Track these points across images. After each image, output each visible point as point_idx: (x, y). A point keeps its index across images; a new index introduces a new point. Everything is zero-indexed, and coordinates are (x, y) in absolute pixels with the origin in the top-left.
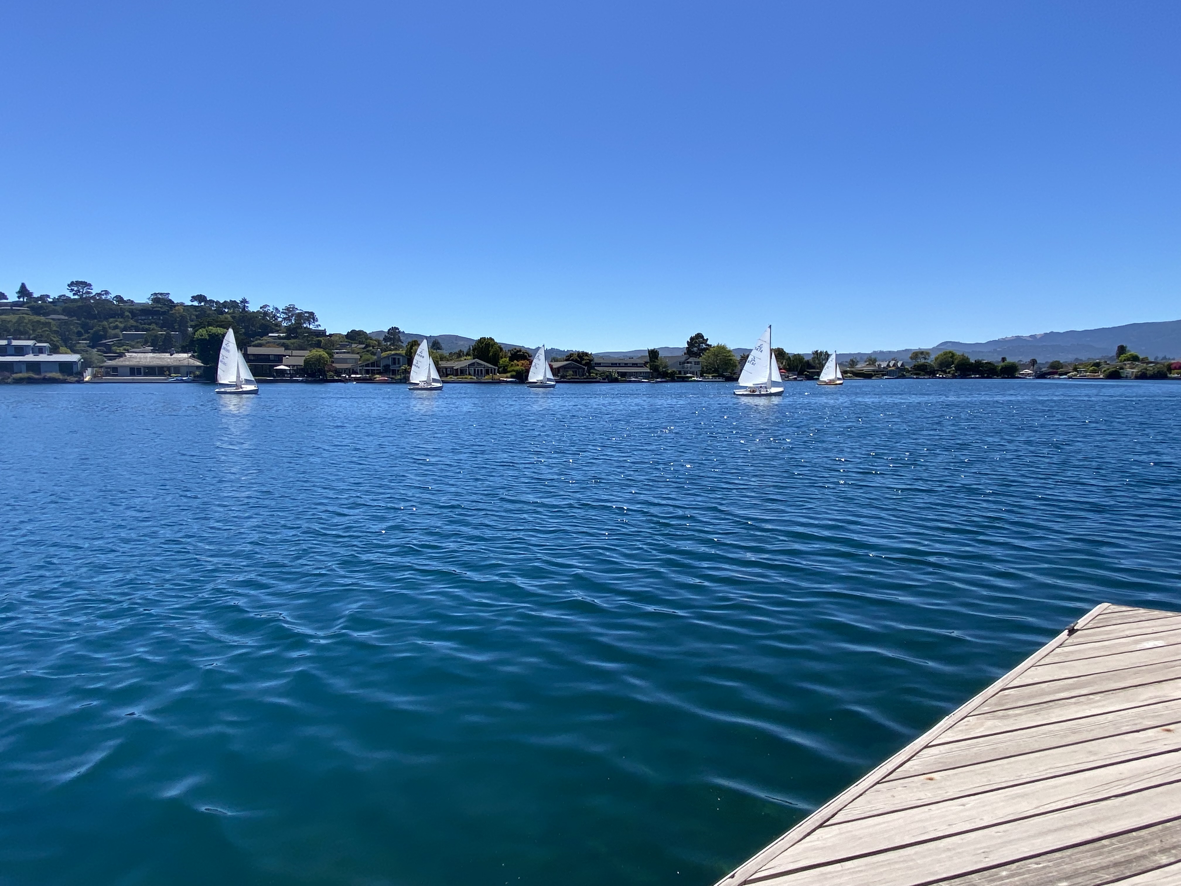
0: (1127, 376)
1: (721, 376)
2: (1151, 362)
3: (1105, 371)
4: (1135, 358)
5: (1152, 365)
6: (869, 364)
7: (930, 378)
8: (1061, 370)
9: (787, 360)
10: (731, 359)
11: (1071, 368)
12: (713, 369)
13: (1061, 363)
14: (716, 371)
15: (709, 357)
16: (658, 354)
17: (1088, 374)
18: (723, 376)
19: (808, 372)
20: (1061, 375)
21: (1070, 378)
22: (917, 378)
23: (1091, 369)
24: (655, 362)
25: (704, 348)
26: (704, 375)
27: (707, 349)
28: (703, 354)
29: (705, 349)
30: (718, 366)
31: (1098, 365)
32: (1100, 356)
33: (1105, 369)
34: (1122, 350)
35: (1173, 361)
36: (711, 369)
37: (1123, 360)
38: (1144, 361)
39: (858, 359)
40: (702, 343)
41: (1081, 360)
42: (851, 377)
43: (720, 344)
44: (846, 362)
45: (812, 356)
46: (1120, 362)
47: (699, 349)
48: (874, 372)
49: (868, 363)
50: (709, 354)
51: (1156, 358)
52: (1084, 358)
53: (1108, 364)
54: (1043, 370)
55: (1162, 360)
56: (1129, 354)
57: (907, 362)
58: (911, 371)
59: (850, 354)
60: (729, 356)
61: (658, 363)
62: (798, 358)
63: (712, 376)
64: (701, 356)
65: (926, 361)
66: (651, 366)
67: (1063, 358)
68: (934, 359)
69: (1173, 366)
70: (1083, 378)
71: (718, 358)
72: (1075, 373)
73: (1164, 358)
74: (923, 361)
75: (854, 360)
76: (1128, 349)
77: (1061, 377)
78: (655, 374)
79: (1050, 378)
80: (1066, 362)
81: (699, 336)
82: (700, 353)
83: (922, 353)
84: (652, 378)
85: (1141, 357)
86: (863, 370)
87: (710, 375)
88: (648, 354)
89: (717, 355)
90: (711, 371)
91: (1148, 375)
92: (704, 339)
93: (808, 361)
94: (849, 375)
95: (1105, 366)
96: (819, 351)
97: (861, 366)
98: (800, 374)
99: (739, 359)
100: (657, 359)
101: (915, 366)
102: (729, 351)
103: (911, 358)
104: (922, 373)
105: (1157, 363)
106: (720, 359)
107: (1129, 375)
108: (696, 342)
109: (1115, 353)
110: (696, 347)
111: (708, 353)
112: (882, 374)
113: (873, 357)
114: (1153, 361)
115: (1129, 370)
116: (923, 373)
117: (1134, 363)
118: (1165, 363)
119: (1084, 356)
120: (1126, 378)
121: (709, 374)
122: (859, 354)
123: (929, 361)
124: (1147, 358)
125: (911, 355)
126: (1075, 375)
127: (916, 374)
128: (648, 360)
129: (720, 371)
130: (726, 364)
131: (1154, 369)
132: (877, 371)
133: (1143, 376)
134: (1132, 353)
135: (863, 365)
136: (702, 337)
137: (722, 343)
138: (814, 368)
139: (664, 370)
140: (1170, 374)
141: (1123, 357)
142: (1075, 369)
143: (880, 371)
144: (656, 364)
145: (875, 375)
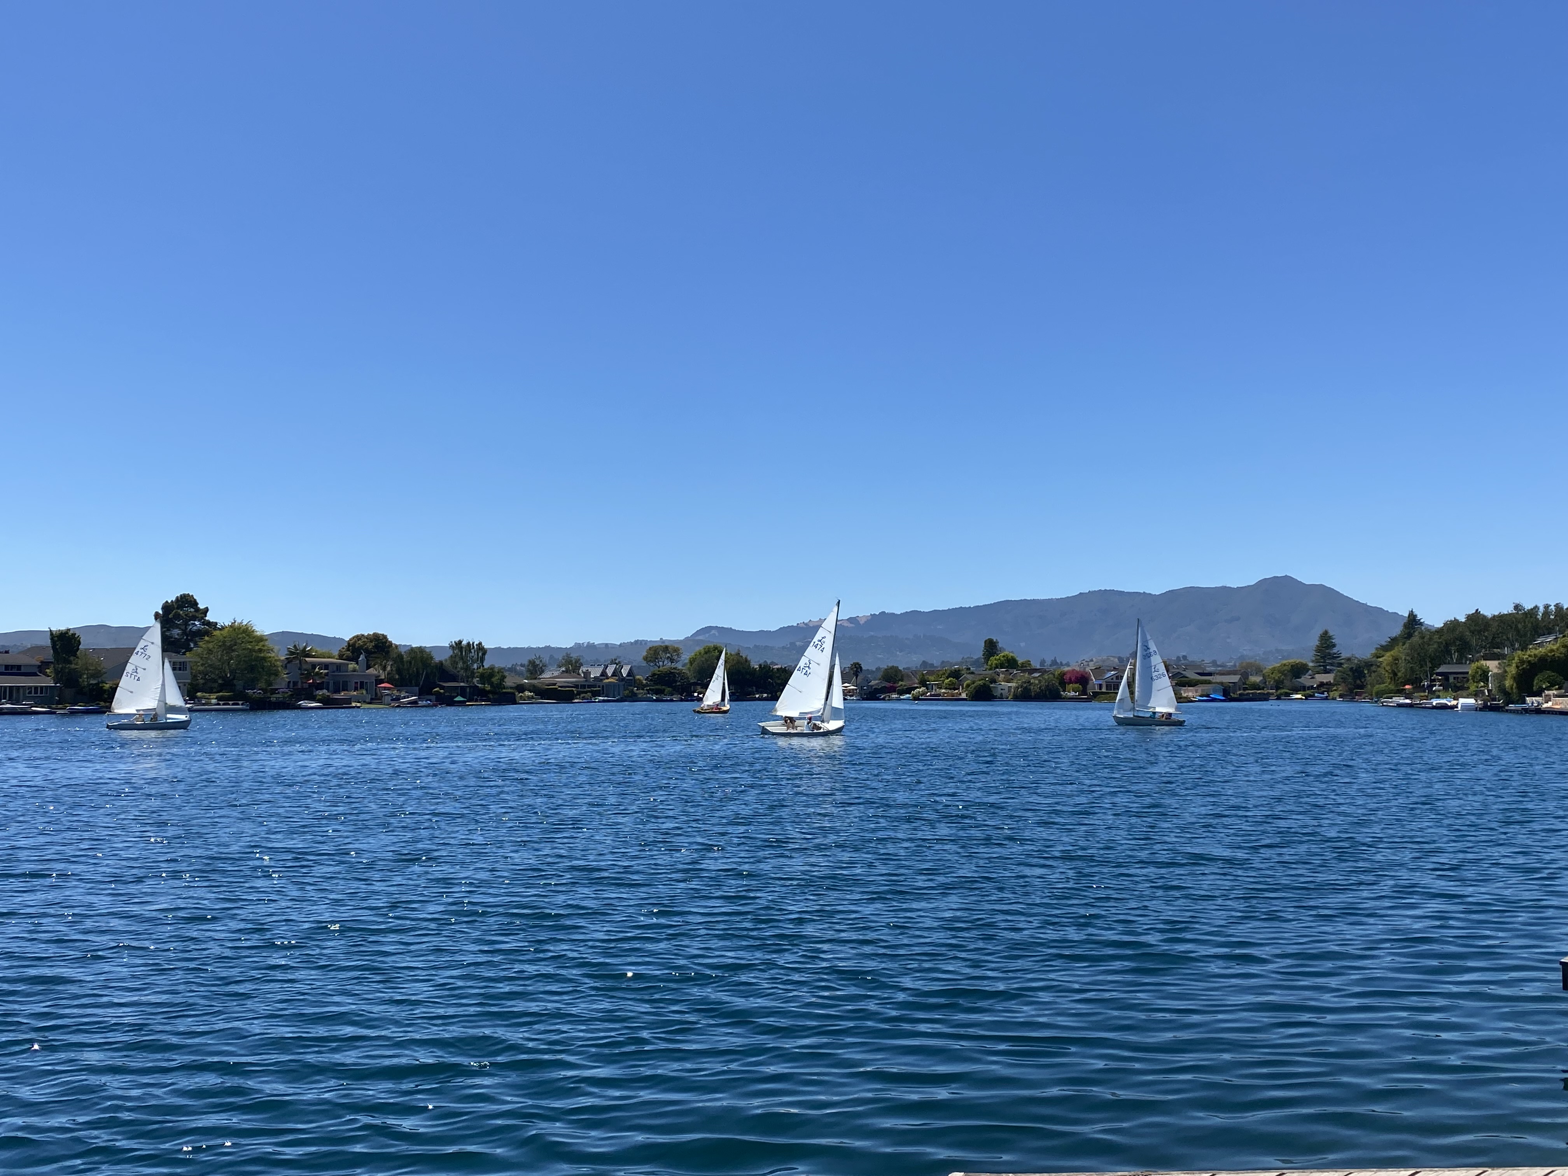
0: (1001, 694)
1: (238, 696)
2: (1036, 670)
3: (968, 686)
4: (1011, 663)
5: (1036, 675)
6: (567, 671)
7: (682, 700)
8: (901, 683)
9: (394, 660)
10: (264, 659)
11: (916, 681)
12: (220, 681)
13: (900, 670)
14: (227, 685)
15: (210, 651)
16: (79, 643)
17: (943, 691)
18: (245, 698)
19: (442, 687)
20: (901, 693)
21: (916, 698)
22: (657, 700)
23: (947, 681)
24: (70, 662)
25: (199, 631)
26: (199, 694)
27: (207, 633)
28: (196, 645)
29: (201, 634)
30: (231, 673)
31: (956, 674)
32: (958, 658)
33: (968, 682)
34: (991, 647)
35: (1066, 669)
36: (215, 681)
37: (994, 666)
38: (1026, 668)
39: (546, 659)
40: (194, 618)
41: (932, 665)
42: (532, 698)
43: (238, 621)
44: (522, 665)
45: (451, 653)
46: (990, 669)
47: (184, 632)
48: (576, 686)
49: (564, 669)
50: (211, 646)
51: (1043, 662)
52: (936, 662)
53: (973, 673)
54: (873, 683)
55: (1051, 665)
56: (1002, 654)
57: (639, 667)
58: (646, 685)
59: (530, 649)
60: (260, 650)
61: (77, 665)
62: (420, 656)
63: (219, 699)
64: (190, 650)
65: (674, 665)
66: (57, 672)
67: (906, 661)
68: (687, 661)
69: (1067, 677)
70: (936, 698)
71: (234, 654)
72: (923, 688)
73: (1054, 662)
74: (668, 664)
75: (537, 662)
76: (1000, 645)
77: (902, 697)
78: (69, 693)
79: (884, 699)
80: (908, 668)
81: (186, 601)
82: (188, 641)
83: (666, 649)
84: (59, 703)
85: (1020, 661)
86: (555, 684)
87: (214, 696)
88: (48, 642)
89: (230, 647)
90: (216, 685)
91: (1033, 694)
92: (197, 610)
93: (441, 663)
94: (527, 693)
95: (969, 676)
96: (464, 643)
97: (551, 676)
98: (425, 692)
99: (283, 658)
100: (75, 655)
101: (654, 675)
102: (261, 639)
103: (646, 659)
104: (668, 689)
105: (1045, 672)
106: (238, 656)
107: (1005, 693)
108: (178, 617)
109: (982, 653)
110: (177, 627)
111: (208, 642)
112: (591, 692)
113: (574, 656)
114: (1038, 667)
115: (1005, 685)
116: (670, 689)
117: (1011, 671)
118: (1055, 671)
119: (936, 658)
120: (1001, 698)
121: (211, 692)
122: (548, 648)
123: (679, 666)
124: (1028, 663)
125: (645, 654)
126: (924, 694)
127: (657, 692)
128: (49, 655)
129: (239, 684)
130: (252, 669)
131: (1040, 681)
132: (583, 686)
133: (1025, 695)
134: (1006, 653)
135: (556, 674)
136: (194, 603)
137: (243, 618)
138: (454, 678)
139: (93, 682)
140: (1064, 691)
141: (993, 660)
142: (923, 683)
143: (589, 686)
144: (73, 666)
145: (579, 693)
